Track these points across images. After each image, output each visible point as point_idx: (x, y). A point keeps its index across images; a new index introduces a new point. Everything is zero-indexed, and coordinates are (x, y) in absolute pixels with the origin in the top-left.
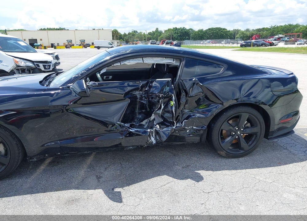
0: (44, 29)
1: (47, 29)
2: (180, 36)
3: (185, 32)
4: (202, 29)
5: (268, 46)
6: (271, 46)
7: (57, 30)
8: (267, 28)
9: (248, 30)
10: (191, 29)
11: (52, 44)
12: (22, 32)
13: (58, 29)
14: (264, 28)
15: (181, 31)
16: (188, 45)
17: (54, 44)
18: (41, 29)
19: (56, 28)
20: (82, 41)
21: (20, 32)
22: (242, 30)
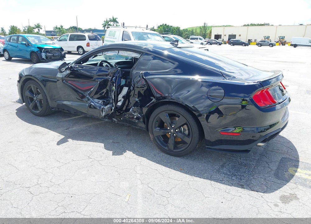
0: (248, 25)
1: (251, 24)
7: (260, 25)
11: (250, 40)
12: (224, 28)
13: (262, 25)
17: (252, 40)
18: (245, 25)
19: (260, 24)
20: (281, 38)
21: (222, 28)
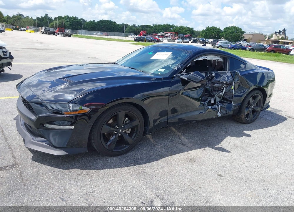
2: (73, 25)
3: (78, 22)
4: (94, 21)
5: (156, 42)
6: (158, 42)
8: (150, 26)
9: (134, 26)
10: (83, 19)
14: (147, 25)
15: (73, 20)
16: (83, 35)
22: (129, 25)
